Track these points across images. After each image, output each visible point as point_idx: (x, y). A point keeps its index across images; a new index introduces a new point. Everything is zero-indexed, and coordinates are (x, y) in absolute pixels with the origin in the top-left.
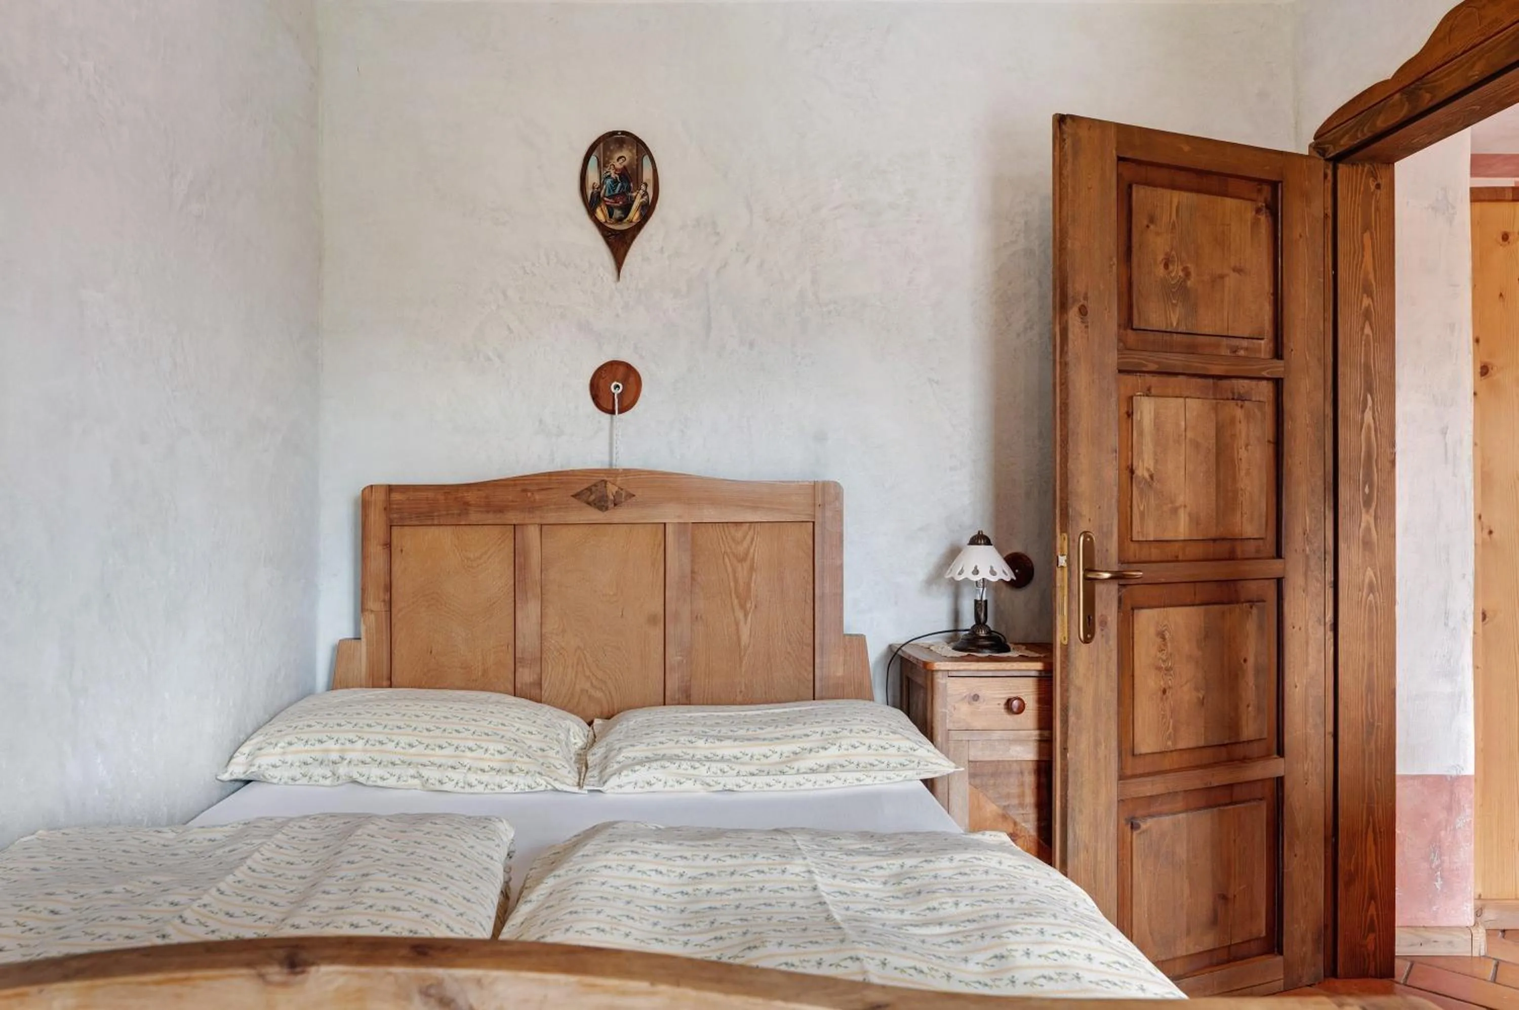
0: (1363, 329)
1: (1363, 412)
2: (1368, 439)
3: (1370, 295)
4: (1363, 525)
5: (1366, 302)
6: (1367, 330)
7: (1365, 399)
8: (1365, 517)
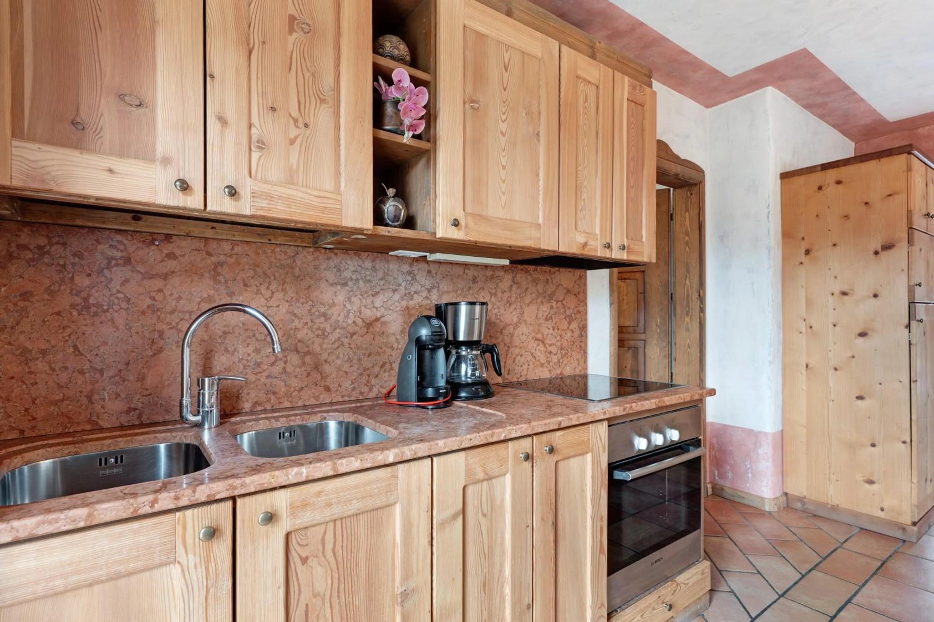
0: (685, 249)
1: (686, 280)
2: (688, 291)
3: (688, 236)
4: (686, 322)
5: (687, 238)
6: (687, 249)
7: (686, 276)
8: (686, 319)
